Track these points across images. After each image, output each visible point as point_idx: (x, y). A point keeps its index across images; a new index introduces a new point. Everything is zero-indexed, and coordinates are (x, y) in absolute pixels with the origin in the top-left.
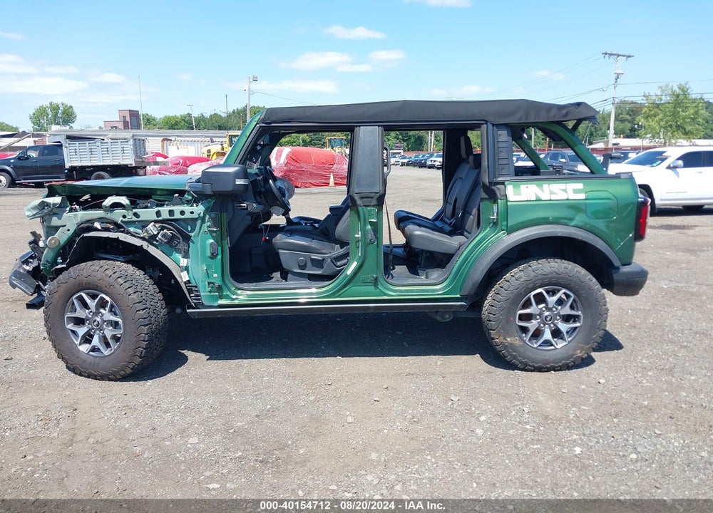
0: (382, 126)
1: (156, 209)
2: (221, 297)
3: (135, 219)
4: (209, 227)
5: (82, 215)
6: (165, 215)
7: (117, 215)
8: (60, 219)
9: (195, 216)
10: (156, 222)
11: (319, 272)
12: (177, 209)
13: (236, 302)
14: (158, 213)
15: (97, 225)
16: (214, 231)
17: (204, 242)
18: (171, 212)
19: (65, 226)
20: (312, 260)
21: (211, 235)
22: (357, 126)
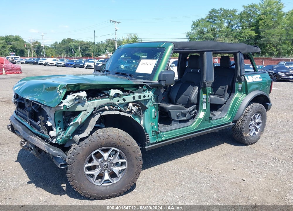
0: (212, 52)
1: (133, 95)
2: (157, 138)
3: (123, 102)
4: (154, 103)
5: (97, 102)
6: (137, 99)
7: (115, 101)
8: (83, 106)
9: (150, 97)
10: (132, 102)
11: (185, 118)
12: (142, 95)
13: (163, 139)
14: (134, 98)
15: (106, 108)
16: (155, 105)
17: (151, 111)
18: (140, 97)
19: (86, 110)
20: (182, 113)
21: (154, 107)
22: (205, 52)
